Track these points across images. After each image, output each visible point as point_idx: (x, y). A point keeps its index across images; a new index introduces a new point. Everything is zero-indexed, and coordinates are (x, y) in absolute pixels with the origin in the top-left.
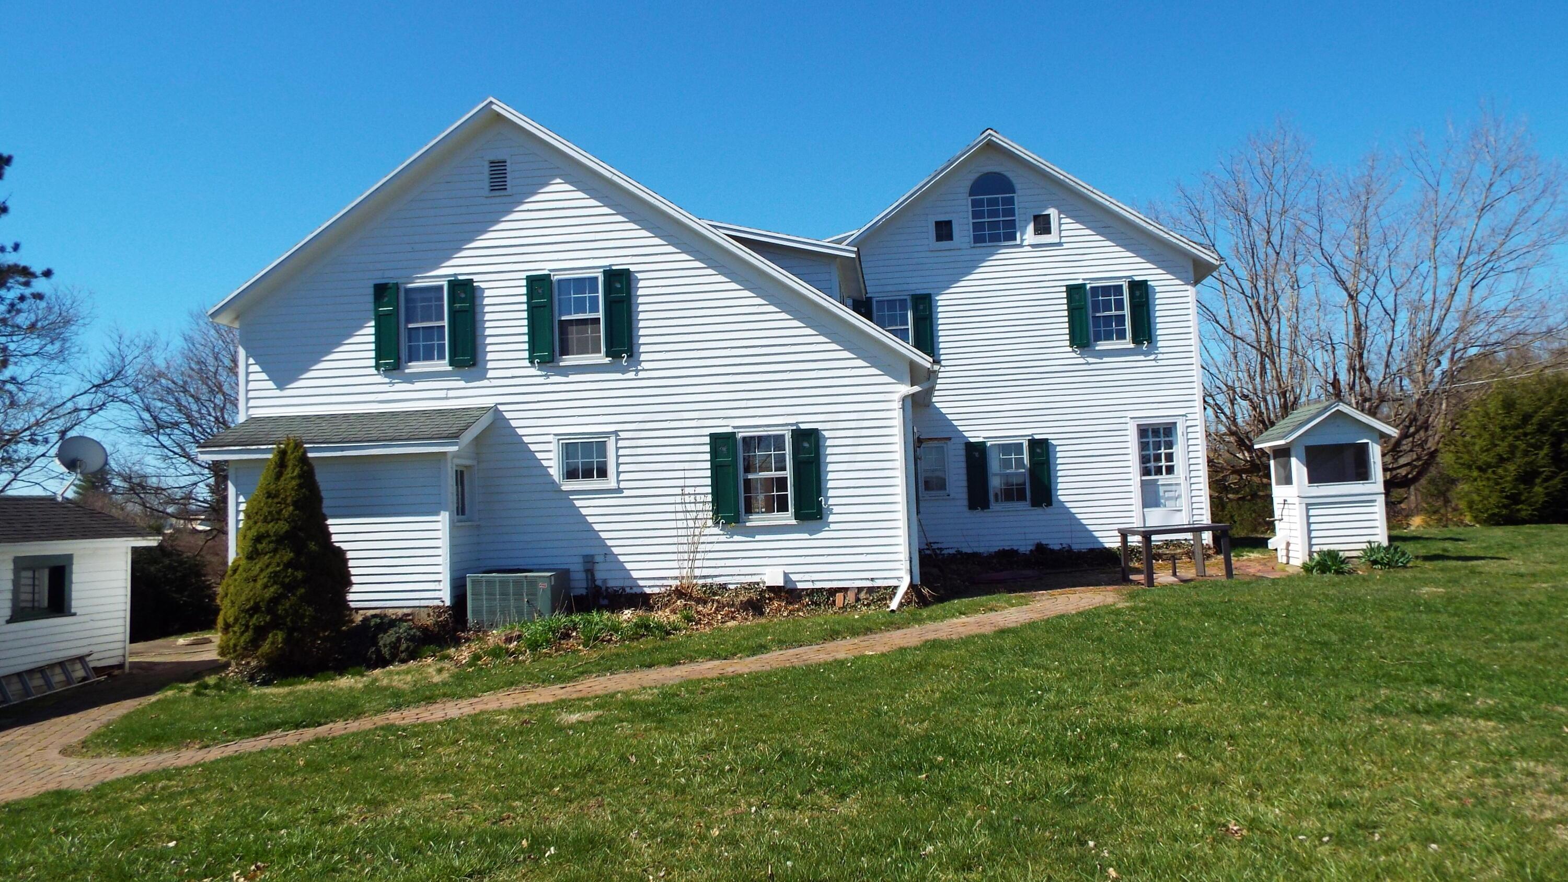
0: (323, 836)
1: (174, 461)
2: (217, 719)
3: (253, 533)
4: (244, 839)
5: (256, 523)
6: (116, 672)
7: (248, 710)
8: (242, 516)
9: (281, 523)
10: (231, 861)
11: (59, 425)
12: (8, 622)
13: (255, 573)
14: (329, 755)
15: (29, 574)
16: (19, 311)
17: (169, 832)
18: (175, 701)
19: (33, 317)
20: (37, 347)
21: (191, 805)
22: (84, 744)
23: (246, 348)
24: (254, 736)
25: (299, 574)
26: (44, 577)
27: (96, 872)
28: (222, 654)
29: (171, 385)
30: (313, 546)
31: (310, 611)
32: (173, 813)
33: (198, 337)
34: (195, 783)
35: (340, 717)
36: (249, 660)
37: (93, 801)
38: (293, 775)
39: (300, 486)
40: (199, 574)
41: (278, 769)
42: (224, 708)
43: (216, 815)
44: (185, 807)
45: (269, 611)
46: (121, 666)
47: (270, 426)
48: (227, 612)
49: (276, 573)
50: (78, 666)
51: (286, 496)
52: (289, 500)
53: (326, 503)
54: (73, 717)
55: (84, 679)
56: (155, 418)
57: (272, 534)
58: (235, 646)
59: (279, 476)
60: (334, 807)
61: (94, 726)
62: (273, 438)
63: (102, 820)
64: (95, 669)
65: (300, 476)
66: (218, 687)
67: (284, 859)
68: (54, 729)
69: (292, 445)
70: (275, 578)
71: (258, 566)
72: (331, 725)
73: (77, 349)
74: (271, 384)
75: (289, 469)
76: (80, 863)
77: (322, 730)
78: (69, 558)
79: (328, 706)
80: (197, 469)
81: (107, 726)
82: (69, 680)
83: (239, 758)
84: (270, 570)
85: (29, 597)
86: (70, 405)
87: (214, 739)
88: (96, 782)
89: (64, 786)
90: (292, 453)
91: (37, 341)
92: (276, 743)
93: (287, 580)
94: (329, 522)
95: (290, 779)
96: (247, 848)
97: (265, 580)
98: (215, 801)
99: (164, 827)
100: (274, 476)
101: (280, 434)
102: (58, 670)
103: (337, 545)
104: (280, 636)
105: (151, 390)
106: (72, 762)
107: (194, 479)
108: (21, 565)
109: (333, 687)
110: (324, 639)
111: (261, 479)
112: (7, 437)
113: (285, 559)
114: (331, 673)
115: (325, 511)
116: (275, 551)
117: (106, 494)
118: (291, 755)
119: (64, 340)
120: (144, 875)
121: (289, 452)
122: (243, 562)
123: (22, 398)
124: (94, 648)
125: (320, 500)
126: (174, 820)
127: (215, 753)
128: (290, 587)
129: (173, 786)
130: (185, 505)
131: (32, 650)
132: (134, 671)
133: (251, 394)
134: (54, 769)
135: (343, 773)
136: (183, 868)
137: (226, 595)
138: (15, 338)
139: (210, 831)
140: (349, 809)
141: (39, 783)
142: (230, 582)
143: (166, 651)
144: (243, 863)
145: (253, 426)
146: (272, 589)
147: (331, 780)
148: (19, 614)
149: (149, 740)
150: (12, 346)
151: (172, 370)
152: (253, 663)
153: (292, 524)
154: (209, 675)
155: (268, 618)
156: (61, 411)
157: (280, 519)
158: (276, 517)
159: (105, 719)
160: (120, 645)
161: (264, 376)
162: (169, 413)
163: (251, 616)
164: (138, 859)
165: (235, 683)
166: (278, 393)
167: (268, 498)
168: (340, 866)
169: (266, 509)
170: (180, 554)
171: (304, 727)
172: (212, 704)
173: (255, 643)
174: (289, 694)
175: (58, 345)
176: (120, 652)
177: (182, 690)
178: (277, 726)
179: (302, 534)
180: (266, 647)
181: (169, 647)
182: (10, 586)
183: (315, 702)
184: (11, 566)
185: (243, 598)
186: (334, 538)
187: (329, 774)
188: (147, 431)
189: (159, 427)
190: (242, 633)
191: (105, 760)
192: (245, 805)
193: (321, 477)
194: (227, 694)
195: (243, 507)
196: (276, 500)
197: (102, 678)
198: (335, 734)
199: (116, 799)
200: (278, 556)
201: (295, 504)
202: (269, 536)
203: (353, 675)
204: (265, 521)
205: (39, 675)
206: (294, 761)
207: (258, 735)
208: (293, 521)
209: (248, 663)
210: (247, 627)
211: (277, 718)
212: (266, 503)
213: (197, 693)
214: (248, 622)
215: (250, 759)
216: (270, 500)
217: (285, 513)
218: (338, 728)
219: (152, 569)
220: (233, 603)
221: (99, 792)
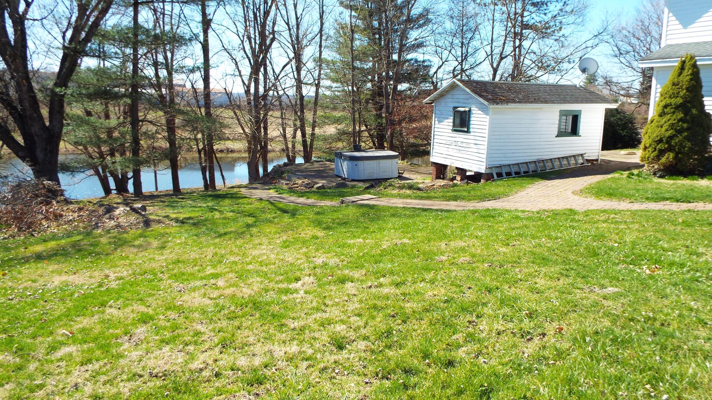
0: (692, 261)
1: (626, 70)
2: (638, 190)
3: (663, 103)
4: (650, 251)
5: (665, 98)
6: (595, 162)
7: (652, 189)
8: (658, 95)
9: (678, 99)
10: (643, 260)
11: (579, 54)
12: (556, 137)
13: (662, 123)
14: (696, 219)
15: (565, 118)
16: (567, 5)
17: (615, 239)
18: (619, 179)
19: (572, 6)
20: (573, 20)
21: (625, 229)
22: (581, 191)
23: (669, 9)
24: (655, 202)
25: (685, 125)
26: (570, 119)
27: (584, 249)
28: (642, 161)
29: (627, 34)
30: (694, 111)
31: (689, 144)
32: (617, 231)
33: (642, 8)
34: (627, 219)
35: (701, 200)
36: (654, 165)
37: (584, 217)
38: (675, 225)
39: (691, 80)
40: (632, 123)
41: (668, 221)
42: (640, 186)
43: (637, 236)
44: (622, 229)
45: (667, 142)
46: (597, 160)
47: (677, 48)
48: (646, 140)
49: (673, 124)
50: (580, 158)
51: (683, 85)
52: (684, 87)
53: (704, 89)
54: (577, 178)
55: (582, 164)
56: (619, 50)
57: (673, 104)
58: (648, 157)
59: (680, 74)
60: (698, 248)
61: (585, 184)
62: (678, 55)
63: (587, 226)
64: (586, 160)
65: (691, 74)
66: (638, 175)
67: (670, 267)
68: (570, 182)
69: (689, 58)
70: (672, 126)
71: (664, 120)
72: (696, 204)
73: (588, 19)
74: (680, 26)
75: (686, 70)
76: (578, 243)
77: (691, 206)
78: (580, 111)
79: (695, 194)
80: (636, 73)
81: (590, 185)
82: (576, 164)
83: (648, 211)
84: (670, 122)
85: (564, 127)
86: (584, 46)
87: (636, 200)
88: (585, 209)
89: (573, 208)
90: (689, 62)
91: (573, 17)
92: (667, 208)
93: (678, 128)
94: (704, 99)
95: (674, 228)
96: (651, 255)
97: (667, 127)
98: (636, 229)
99: (613, 236)
100: (677, 74)
101: (683, 53)
102: (573, 159)
103: (707, 111)
104: (671, 155)
105: (619, 36)
106: (576, 197)
107: (634, 78)
108: (563, 113)
109: (698, 184)
110: (695, 159)
111: (670, 76)
112: (560, 60)
113: (679, 117)
114: (696, 177)
115: (703, 93)
116: (674, 113)
117: (595, 86)
118: (675, 215)
119: (584, 16)
120: (604, 255)
121: (687, 61)
122: (657, 118)
123: (566, 43)
124: (587, 151)
125: (701, 87)
126: (617, 234)
127: (636, 206)
128: (680, 132)
129: (617, 218)
130: (628, 91)
131: (563, 149)
132: (602, 163)
133: (669, 33)
134: (569, 199)
135: (703, 230)
136: (620, 257)
137: (647, 133)
138: (565, 17)
139: (634, 244)
140: (706, 250)
141: (564, 204)
142: (649, 127)
143: (616, 156)
144: (649, 263)
145: (668, 49)
146: (670, 132)
147: (696, 233)
148: (561, 134)
149: (607, 195)
150: (564, 21)
151: (629, 26)
152: (656, 167)
153: (685, 99)
154: (634, 169)
155: (666, 146)
156: (580, 48)
157: (678, 97)
158: (676, 95)
159: (589, 182)
160: (598, 151)
161: (677, 22)
162: (625, 47)
163: (658, 144)
164: (601, 248)
165: (646, 175)
166: (684, 31)
167: (673, 85)
168: (700, 279)
169: (671, 92)
170: (624, 113)
171: (681, 202)
172: (635, 183)
173: (658, 158)
174: (674, 184)
175: (581, 18)
176: (597, 154)
177: (622, 174)
178: (667, 199)
179: (689, 105)
180: (663, 160)
181: (617, 154)
182: (557, 122)
183: (687, 190)
184: (559, 114)
185: (655, 135)
186: (706, 108)
187: (696, 230)
188: (616, 56)
189: (621, 54)
190: (653, 152)
191: (589, 199)
192: (651, 235)
193: (703, 75)
194: (642, 179)
195: (659, 90)
196: (677, 87)
197: (589, 164)
198: (699, 209)
199: (593, 218)
200: (675, 115)
201: (687, 89)
202: (671, 105)
203: (709, 179)
204: (670, 97)
205: (566, 160)
206: (676, 218)
207: (657, 202)
208: (685, 98)
209: (654, 166)
210: (655, 149)
211: (667, 195)
212: (672, 88)
213: (629, 177)
214: (656, 147)
215: (653, 213)
216: (674, 87)
217: (681, 94)
218: (700, 206)
219: (612, 119)
220: (649, 137)
221: (586, 213)
